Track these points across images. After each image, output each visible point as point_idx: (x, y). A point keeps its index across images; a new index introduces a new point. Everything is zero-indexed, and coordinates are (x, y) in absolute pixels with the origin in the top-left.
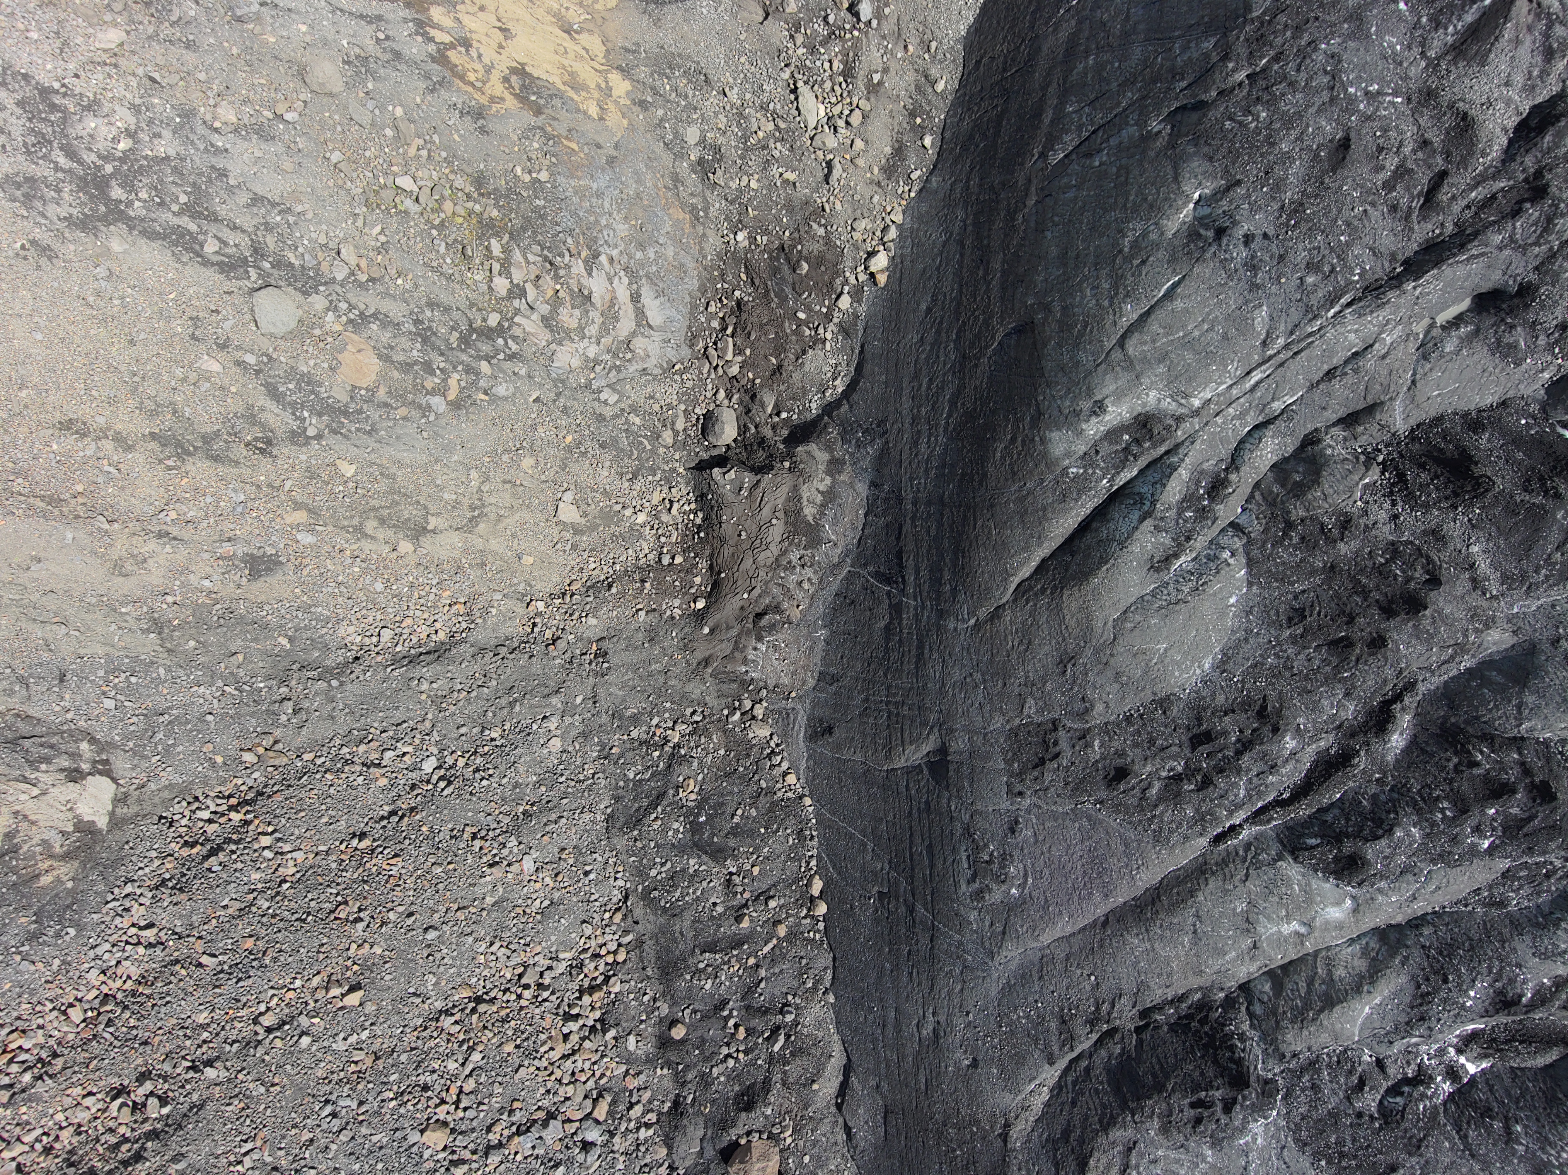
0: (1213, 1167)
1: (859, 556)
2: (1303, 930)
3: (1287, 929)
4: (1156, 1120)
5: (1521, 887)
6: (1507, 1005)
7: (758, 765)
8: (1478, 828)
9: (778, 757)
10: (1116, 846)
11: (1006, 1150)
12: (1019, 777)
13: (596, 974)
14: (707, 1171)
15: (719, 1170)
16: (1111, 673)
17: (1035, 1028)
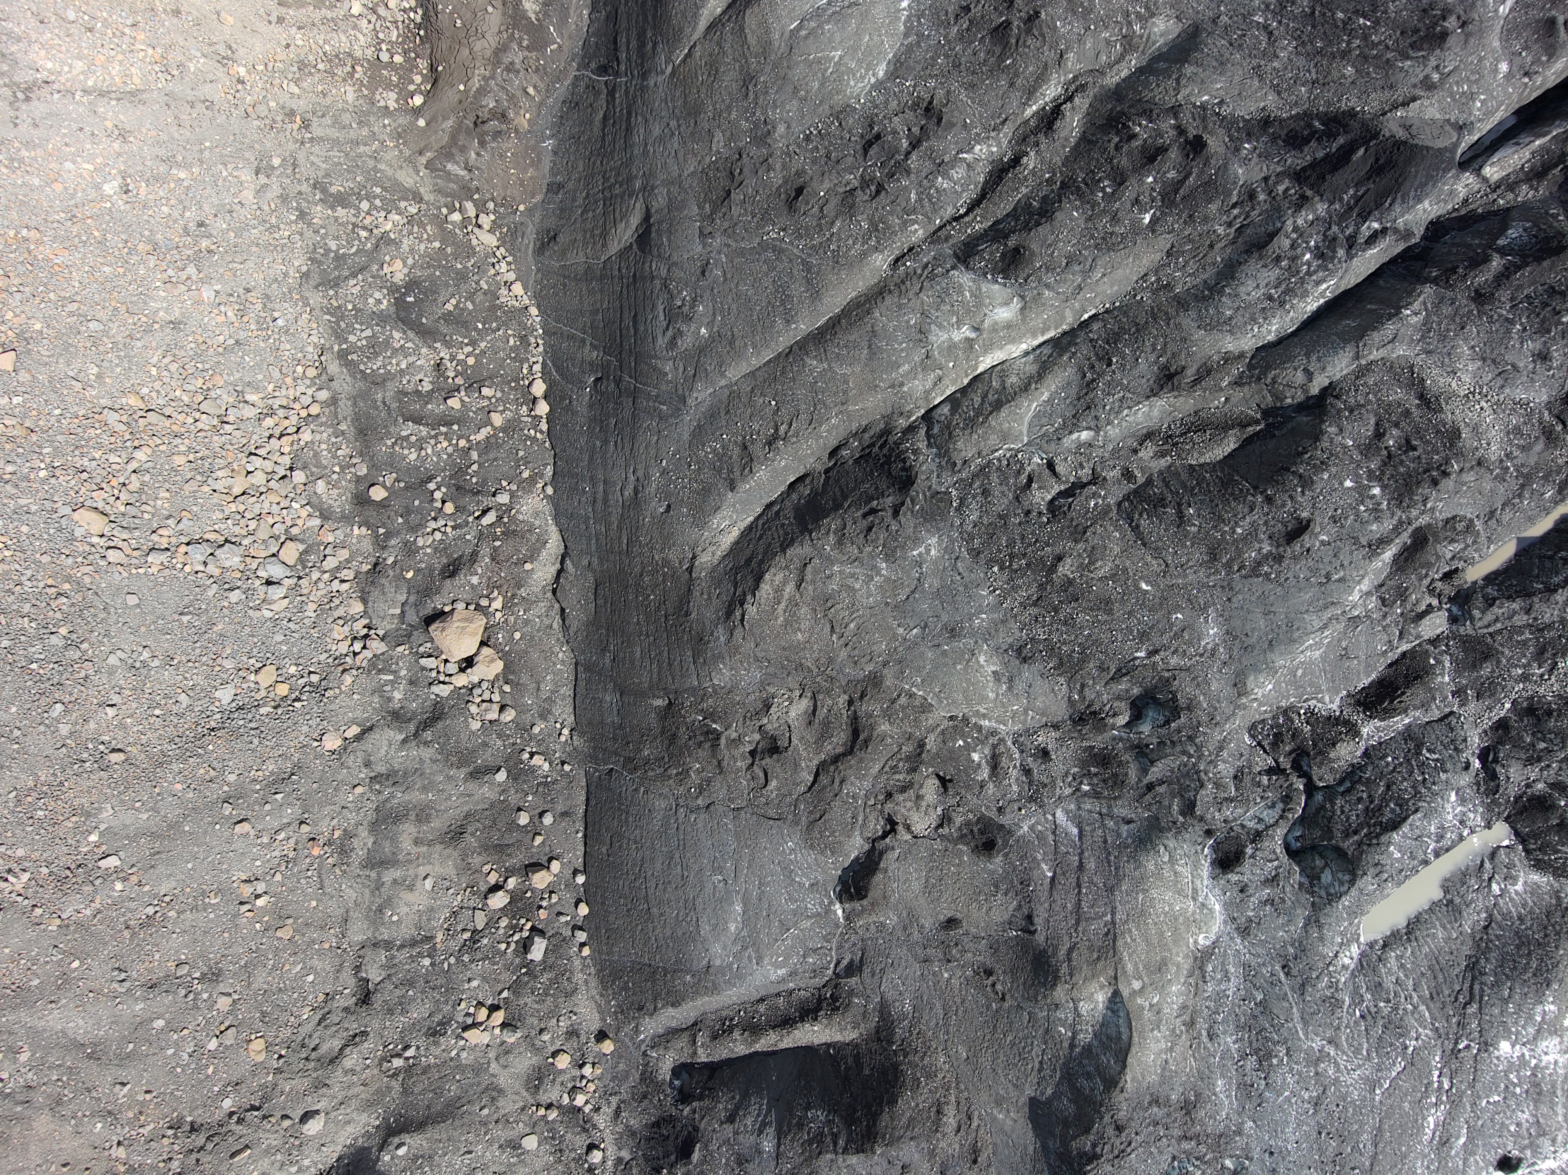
0: (887, 580)
1: (583, 57)
2: (973, 335)
3: (957, 336)
4: (832, 536)
5: (1186, 262)
6: (1170, 377)
7: (479, 269)
8: (1137, 201)
9: (504, 267)
10: (798, 271)
11: (691, 580)
12: (711, 218)
13: (286, 423)
14: (409, 636)
15: (422, 638)
16: (789, 88)
17: (720, 460)
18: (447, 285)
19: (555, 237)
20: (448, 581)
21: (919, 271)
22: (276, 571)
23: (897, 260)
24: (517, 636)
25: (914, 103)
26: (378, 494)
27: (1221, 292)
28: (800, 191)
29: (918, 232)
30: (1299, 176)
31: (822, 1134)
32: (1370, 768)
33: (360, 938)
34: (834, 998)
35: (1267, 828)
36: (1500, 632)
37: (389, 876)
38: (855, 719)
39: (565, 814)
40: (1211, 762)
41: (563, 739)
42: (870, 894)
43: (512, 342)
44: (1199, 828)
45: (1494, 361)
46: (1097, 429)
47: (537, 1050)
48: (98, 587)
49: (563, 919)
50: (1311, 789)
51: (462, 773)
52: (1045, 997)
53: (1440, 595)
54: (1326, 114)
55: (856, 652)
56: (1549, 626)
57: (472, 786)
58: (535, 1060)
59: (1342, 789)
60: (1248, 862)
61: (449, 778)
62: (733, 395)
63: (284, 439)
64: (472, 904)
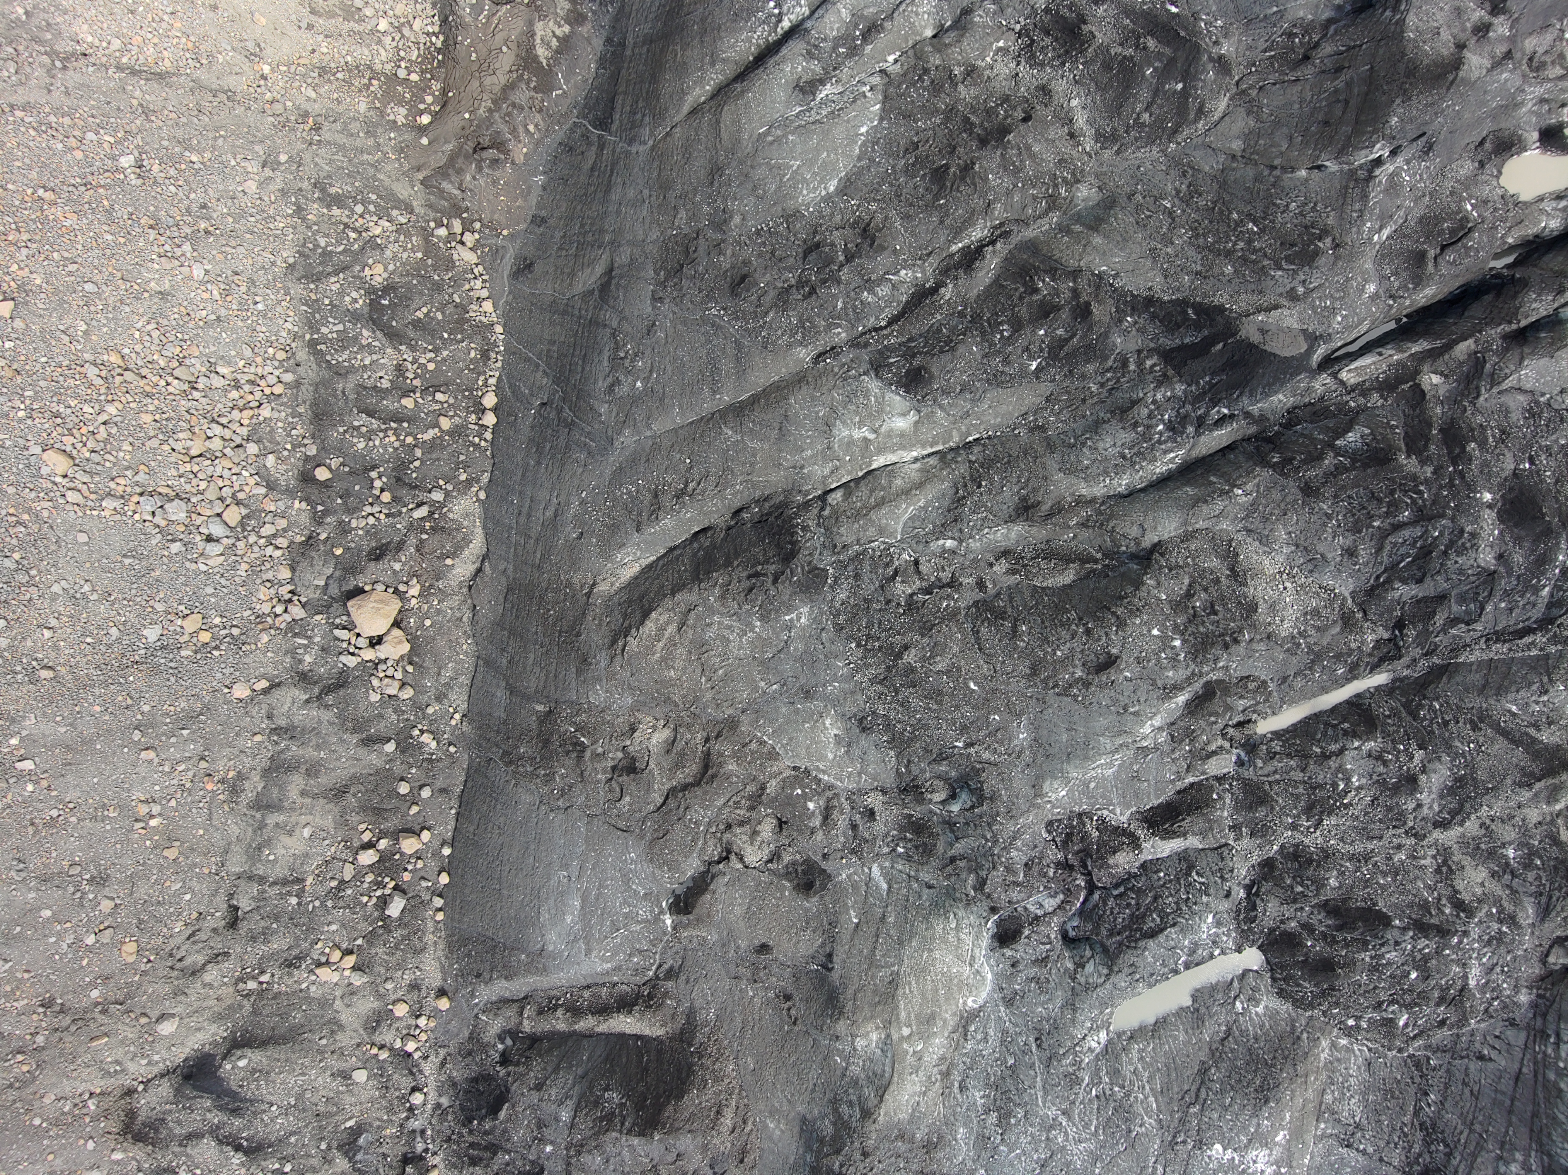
0: (759, 637)
1: (584, 107)
2: (872, 436)
3: (857, 434)
4: (717, 589)
5: (1061, 410)
6: (1027, 508)
7: (456, 282)
8: (1027, 349)
9: (478, 284)
10: (730, 350)
11: (587, 604)
12: (663, 284)
13: (250, 397)
14: (329, 607)
15: (340, 610)
16: (750, 186)
17: (632, 502)
18: (422, 294)
19: (529, 266)
20: (373, 564)
21: (836, 370)
22: (217, 530)
23: (819, 355)
24: (428, 623)
25: (855, 222)
26: (322, 474)
27: (1084, 444)
28: (743, 278)
29: (841, 335)
30: (1167, 356)
31: (613, 1113)
32: (1143, 879)
33: (238, 870)
34: (650, 996)
35: (1045, 915)
36: (1278, 782)
37: (273, 819)
38: (708, 755)
39: (443, 791)
40: (1004, 849)
41: (453, 722)
42: (695, 911)
43: (473, 354)
44: (986, 904)
45: (1306, 548)
46: (961, 541)
47: (380, 996)
48: (54, 521)
49: (424, 884)
50: (1091, 888)
51: (354, 739)
52: (829, 1028)
53: (1231, 740)
54: (1200, 304)
55: (720, 696)
56: (1320, 786)
57: (362, 752)
58: (376, 1005)
59: (1116, 892)
60: (1023, 941)
61: (342, 741)
62: (656, 447)
63: (245, 412)
64: (343, 856)
